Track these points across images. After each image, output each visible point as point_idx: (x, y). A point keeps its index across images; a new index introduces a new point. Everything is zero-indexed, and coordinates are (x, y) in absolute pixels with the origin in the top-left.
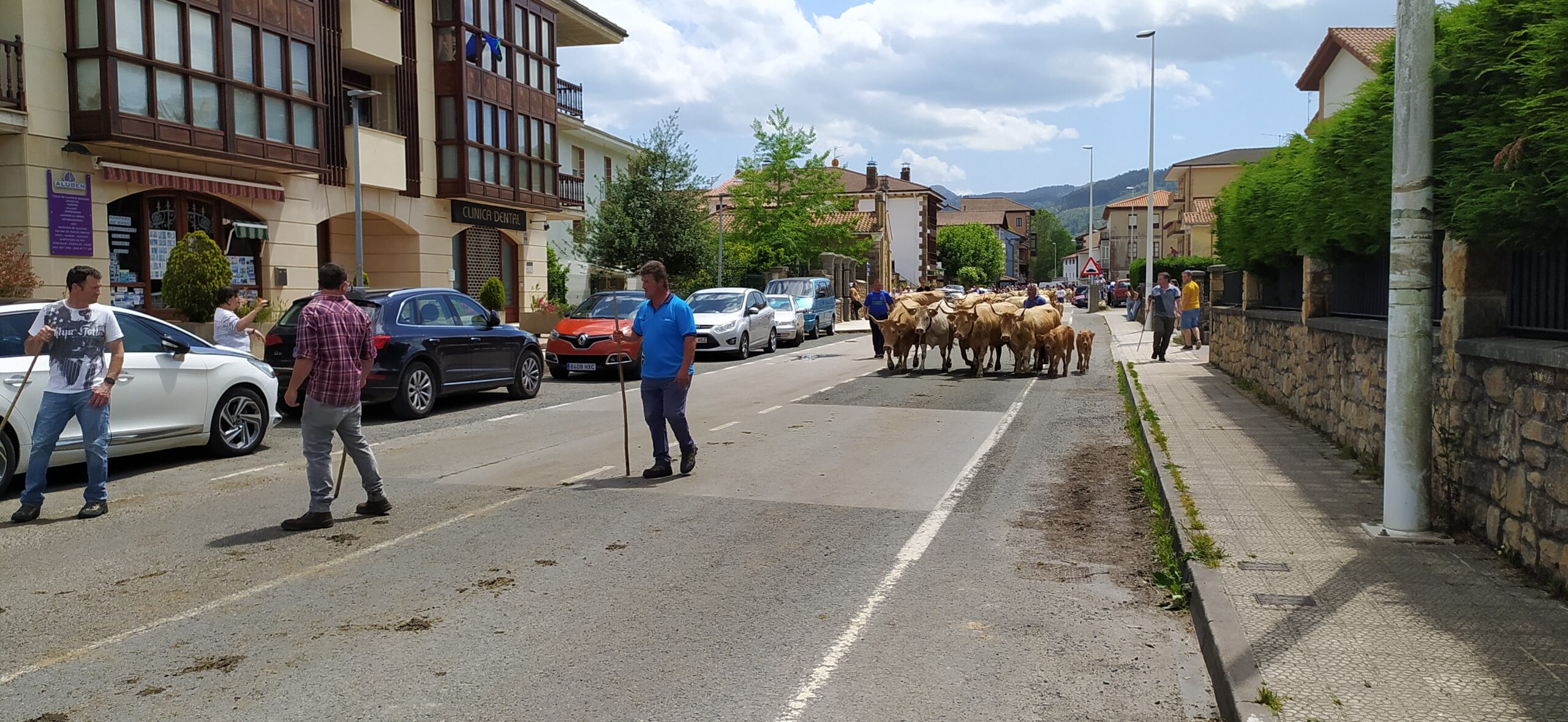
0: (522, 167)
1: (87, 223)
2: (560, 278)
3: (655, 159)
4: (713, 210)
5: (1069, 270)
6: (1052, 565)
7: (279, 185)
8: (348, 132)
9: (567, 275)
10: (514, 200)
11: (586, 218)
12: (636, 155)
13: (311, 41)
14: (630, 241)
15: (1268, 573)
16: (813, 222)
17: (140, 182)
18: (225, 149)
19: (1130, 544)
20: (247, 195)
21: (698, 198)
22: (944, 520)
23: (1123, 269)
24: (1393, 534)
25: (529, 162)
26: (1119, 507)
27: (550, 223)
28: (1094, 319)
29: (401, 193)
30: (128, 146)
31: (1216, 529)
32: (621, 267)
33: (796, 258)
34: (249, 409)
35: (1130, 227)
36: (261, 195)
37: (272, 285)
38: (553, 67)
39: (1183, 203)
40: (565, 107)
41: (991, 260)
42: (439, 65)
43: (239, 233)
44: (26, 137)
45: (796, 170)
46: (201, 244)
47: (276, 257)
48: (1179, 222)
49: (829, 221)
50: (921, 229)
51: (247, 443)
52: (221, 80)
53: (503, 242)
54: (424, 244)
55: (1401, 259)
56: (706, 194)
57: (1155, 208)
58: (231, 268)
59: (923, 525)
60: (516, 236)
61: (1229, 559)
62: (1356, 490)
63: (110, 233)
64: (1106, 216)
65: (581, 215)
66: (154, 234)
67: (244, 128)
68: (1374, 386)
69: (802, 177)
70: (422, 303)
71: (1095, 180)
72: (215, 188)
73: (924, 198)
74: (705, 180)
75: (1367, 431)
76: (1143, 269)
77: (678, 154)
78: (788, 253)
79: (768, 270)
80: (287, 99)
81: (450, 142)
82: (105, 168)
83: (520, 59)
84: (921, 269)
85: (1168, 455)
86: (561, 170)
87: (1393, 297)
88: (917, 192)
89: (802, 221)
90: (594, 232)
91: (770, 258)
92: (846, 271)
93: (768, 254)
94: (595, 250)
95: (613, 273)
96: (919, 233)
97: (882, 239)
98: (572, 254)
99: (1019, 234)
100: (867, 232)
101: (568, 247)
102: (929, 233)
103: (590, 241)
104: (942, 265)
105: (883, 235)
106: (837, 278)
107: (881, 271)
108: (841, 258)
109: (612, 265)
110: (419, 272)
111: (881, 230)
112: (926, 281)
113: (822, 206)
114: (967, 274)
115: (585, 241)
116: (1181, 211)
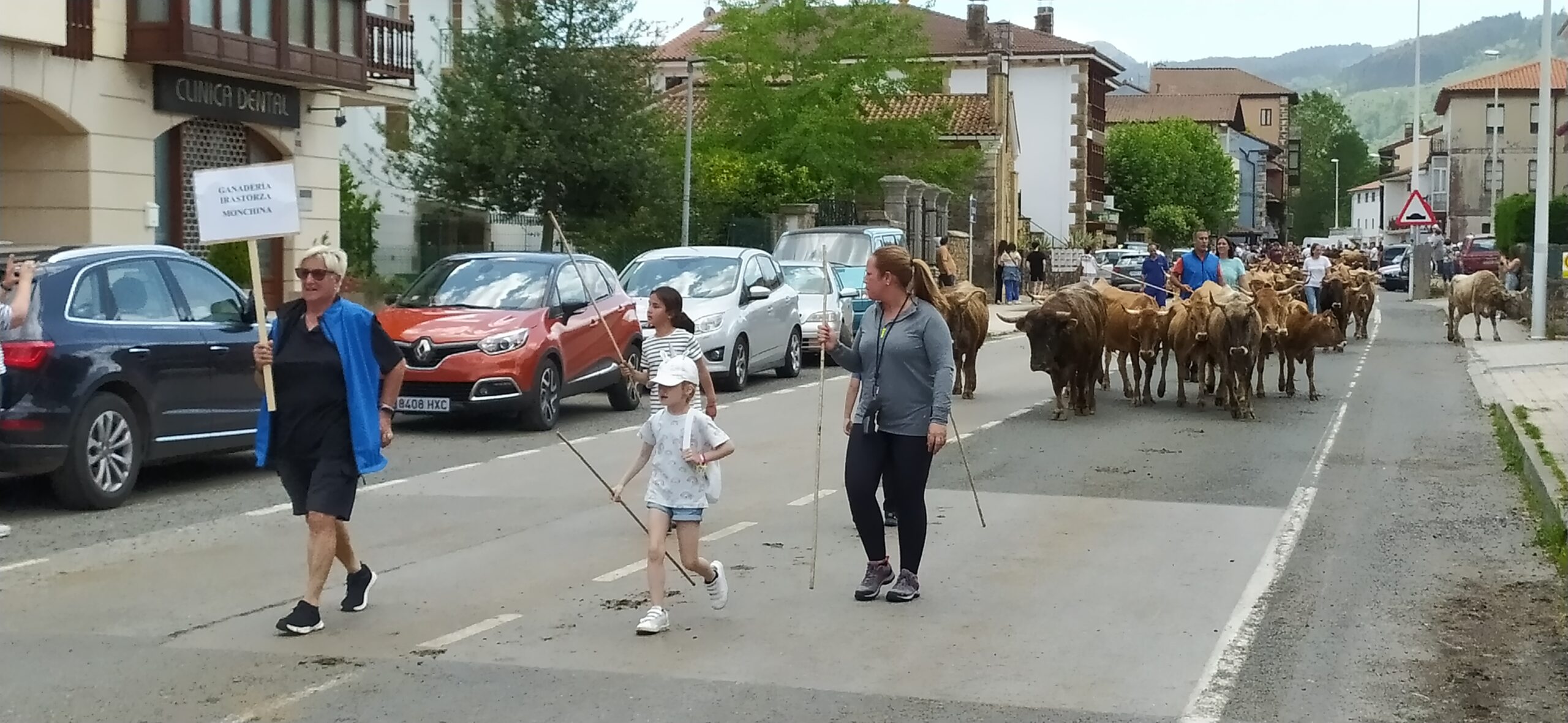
2: (365, 219)
9: (377, 215)
10: (281, 66)
11: (413, 103)
14: (502, 148)
16: (864, 113)
21: (635, 63)
27: (346, 112)
29: (57, 50)
32: (481, 199)
35: (1490, 130)
41: (1213, 192)
45: (831, 10)
49: (898, 111)
53: (254, 150)
54: (100, 152)
56: (655, 55)
60: (281, 138)
64: (1441, 107)
65: (406, 95)
70: (114, 277)
73: (1081, 68)
78: (816, 176)
84: (1073, 209)
86: (369, 7)
88: (1067, 56)
89: (844, 113)
90: (429, 130)
91: (781, 185)
92: (930, 213)
93: (775, 176)
94: (431, 167)
95: (465, 211)
96: (1072, 137)
97: (1001, 150)
98: (383, 174)
99: (1267, 141)
100: (970, 134)
101: (375, 160)
102: (1091, 138)
103: (420, 149)
104: (1115, 201)
105: (1001, 141)
106: (911, 228)
107: (999, 212)
108: (921, 186)
109: (465, 197)
110: (88, 208)
111: (999, 132)
112: (1082, 233)
113: (882, 82)
114: (1166, 221)
115: (410, 147)
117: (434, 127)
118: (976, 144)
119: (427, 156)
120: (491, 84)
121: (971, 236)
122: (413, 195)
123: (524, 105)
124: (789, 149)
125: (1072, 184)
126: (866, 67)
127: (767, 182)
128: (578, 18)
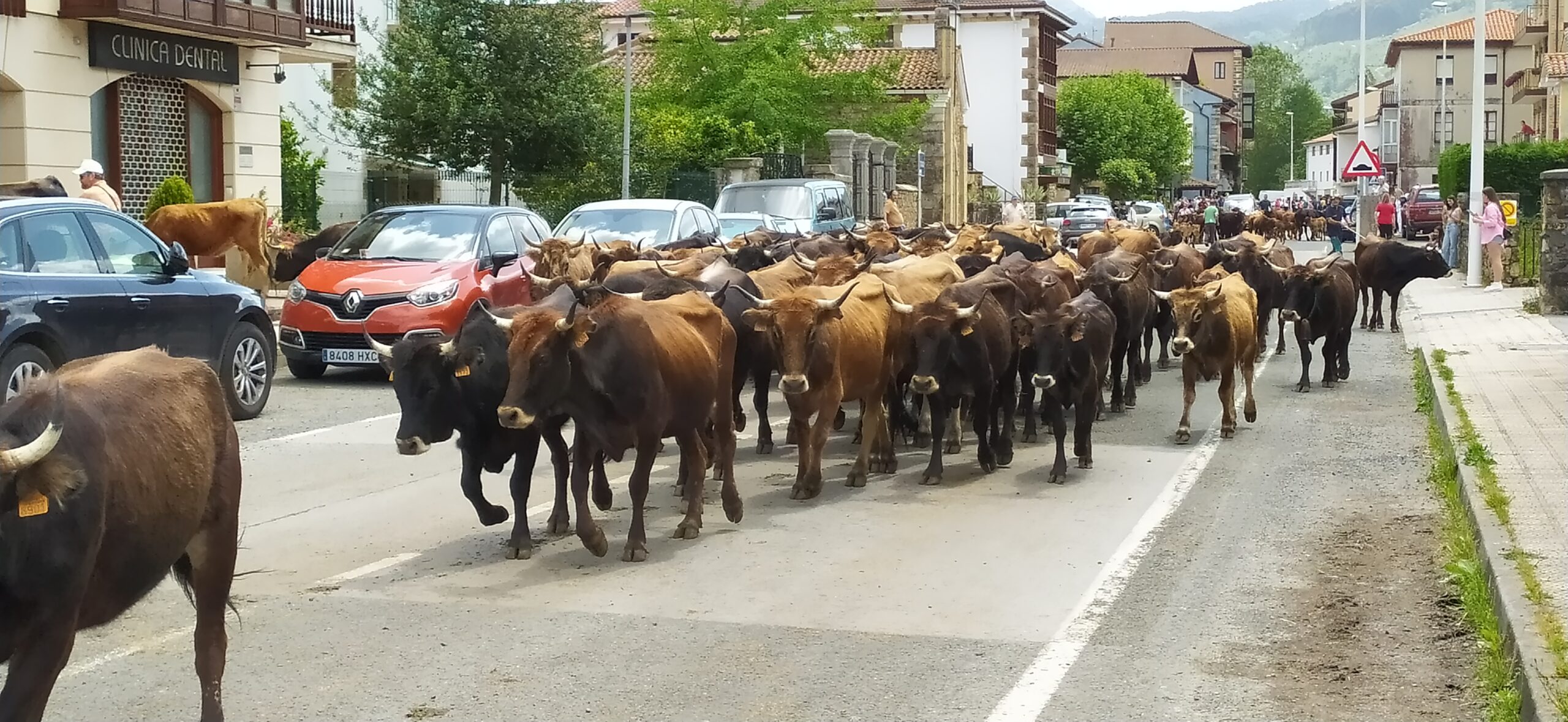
2: (307, 178)
4: (613, 45)
5: (1321, 167)
9: (321, 172)
10: (217, 22)
11: (359, 59)
14: (448, 104)
16: (811, 68)
21: (581, 19)
23: (1425, 165)
26: (1417, 636)
27: (287, 68)
32: (428, 156)
33: (777, 141)
35: (1439, 81)
41: (1165, 146)
49: (843, 66)
50: (1025, 84)
53: (193, 107)
54: (35, 109)
56: (598, 13)
57: (1489, 44)
59: (1031, 669)
60: (220, 95)
64: (1392, 60)
65: (348, 51)
73: (1032, 22)
78: (762, 129)
79: (721, 163)
84: (1025, 163)
88: (1017, 10)
89: (790, 67)
90: (375, 86)
91: (727, 140)
92: (877, 167)
93: (721, 131)
94: (376, 122)
95: (413, 168)
96: (1023, 91)
97: (948, 104)
98: (330, 131)
99: (1219, 94)
100: (918, 88)
101: (321, 117)
102: (1042, 91)
103: (366, 106)
104: (1068, 155)
105: (949, 95)
106: (858, 182)
107: (948, 165)
108: (867, 140)
109: (411, 152)
110: (24, 165)
111: (946, 86)
112: (1034, 187)
113: (828, 35)
114: (1117, 174)
115: (356, 103)
116: (1543, 48)
117: (379, 84)
118: (923, 98)
119: (374, 111)
120: (436, 39)
121: (920, 190)
122: (360, 152)
123: (469, 61)
124: (736, 104)
125: (1024, 137)
126: (813, 22)
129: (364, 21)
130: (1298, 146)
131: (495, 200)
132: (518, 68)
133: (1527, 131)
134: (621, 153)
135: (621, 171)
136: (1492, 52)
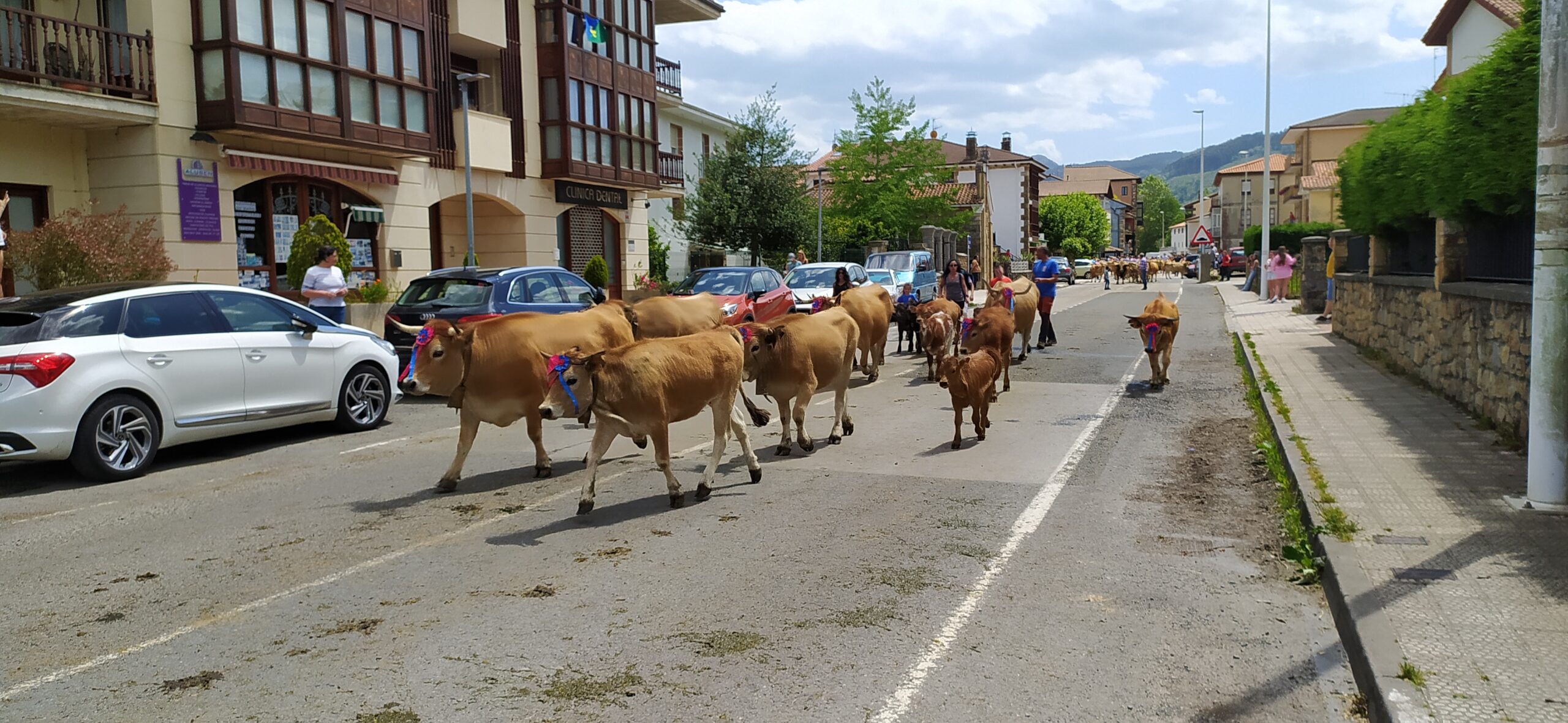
0: (623, 145)
1: (215, 209)
2: (661, 255)
3: (752, 135)
4: (812, 186)
5: (1179, 240)
6: (1172, 539)
7: (392, 169)
8: (457, 116)
9: (668, 252)
10: (616, 179)
11: (685, 196)
12: (733, 133)
13: (420, 28)
14: (730, 217)
15: (1405, 547)
16: (912, 194)
17: (264, 168)
18: (342, 135)
19: (1255, 518)
20: (365, 180)
21: (796, 172)
22: (1057, 493)
23: (1236, 237)
24: (1538, 506)
25: (630, 140)
26: (1241, 481)
27: (651, 201)
28: (1205, 289)
29: (507, 174)
30: (252, 133)
31: (1348, 503)
32: (720, 244)
33: (895, 232)
34: (373, 386)
35: (1243, 193)
36: (377, 179)
37: (388, 267)
38: (652, 44)
39: (1302, 167)
40: (664, 85)
41: (1096, 231)
42: (541, 47)
43: (357, 217)
44: (159, 130)
45: (895, 140)
46: (321, 228)
47: (392, 239)
48: (1297, 187)
49: (929, 193)
50: (1022, 200)
51: (371, 418)
52: (337, 68)
53: (606, 221)
54: (530, 224)
55: (1549, 217)
56: (804, 169)
57: (1272, 173)
58: (350, 250)
59: (1036, 497)
60: (618, 215)
61: (1364, 532)
62: (1496, 462)
63: (237, 218)
64: (1217, 183)
65: (680, 192)
66: (278, 219)
67: (359, 115)
68: (1514, 352)
69: (900, 149)
70: (531, 282)
71: (1205, 146)
72: (334, 173)
73: (1026, 169)
74: (804, 155)
75: (1506, 401)
76: (1258, 237)
77: (776, 129)
78: (887, 226)
79: (867, 244)
80: (399, 86)
81: (553, 123)
82: (231, 156)
83: (619, 38)
84: (1022, 241)
85: (1292, 426)
86: (661, 149)
87: (1538, 257)
88: (1018, 163)
89: (901, 194)
90: (693, 209)
91: (870, 232)
92: (947, 244)
93: (867, 228)
94: (694, 227)
95: (712, 249)
96: (1020, 204)
97: (983, 211)
98: (672, 232)
99: (1125, 203)
100: (968, 204)
101: (667, 225)
102: (1031, 204)
103: (690, 219)
105: (983, 206)
106: (937, 252)
107: (983, 243)
108: (942, 231)
109: (712, 242)
110: (525, 252)
111: (982, 202)
113: (921, 178)
114: (1071, 245)
115: (684, 218)
116: (1299, 175)
117: (696, 208)
118: (970, 209)
119: (693, 222)
120: (724, 185)
123: (740, 195)
124: (874, 214)
125: (1022, 228)
126: (913, 171)
127: (863, 231)
128: (766, 151)
129: (688, 177)
130: (1166, 229)
131: (753, 264)
132: (764, 198)
133: (1292, 218)
134: (817, 240)
135: (816, 248)
136: (1273, 177)
